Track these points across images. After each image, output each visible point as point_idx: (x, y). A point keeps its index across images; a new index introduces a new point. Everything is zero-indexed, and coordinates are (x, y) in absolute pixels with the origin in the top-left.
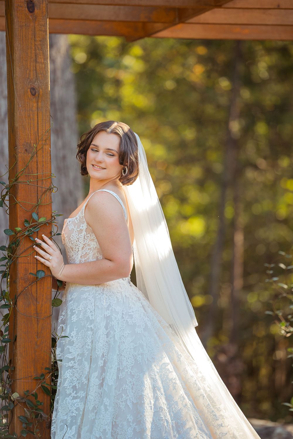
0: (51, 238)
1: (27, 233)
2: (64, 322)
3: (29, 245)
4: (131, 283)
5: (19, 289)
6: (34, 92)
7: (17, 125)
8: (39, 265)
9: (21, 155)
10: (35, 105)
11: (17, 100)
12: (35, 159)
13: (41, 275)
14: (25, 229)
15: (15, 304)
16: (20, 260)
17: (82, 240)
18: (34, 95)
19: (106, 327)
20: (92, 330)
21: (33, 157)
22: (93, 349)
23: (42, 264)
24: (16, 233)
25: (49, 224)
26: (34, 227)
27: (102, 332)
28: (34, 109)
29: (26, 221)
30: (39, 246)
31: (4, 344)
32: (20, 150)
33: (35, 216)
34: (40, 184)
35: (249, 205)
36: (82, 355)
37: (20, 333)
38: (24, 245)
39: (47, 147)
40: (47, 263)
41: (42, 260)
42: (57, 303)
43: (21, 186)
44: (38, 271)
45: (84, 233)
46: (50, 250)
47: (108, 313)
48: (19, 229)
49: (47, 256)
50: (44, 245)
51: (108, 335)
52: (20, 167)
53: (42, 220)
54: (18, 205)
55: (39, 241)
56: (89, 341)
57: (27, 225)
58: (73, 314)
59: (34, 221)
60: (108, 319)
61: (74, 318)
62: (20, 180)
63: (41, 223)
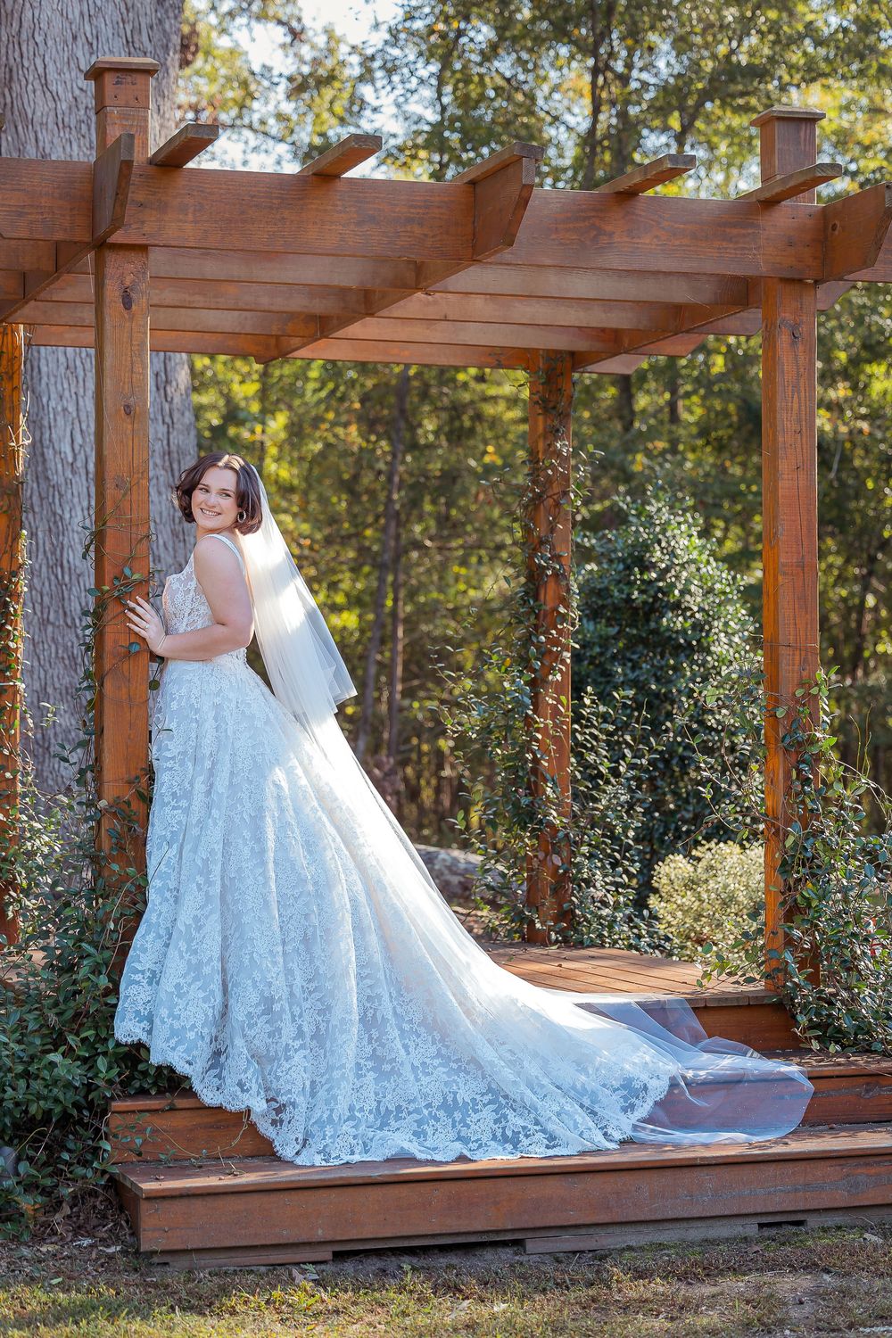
0: (148, 601)
1: (116, 594)
2: (160, 710)
3: (120, 609)
4: (247, 664)
5: (107, 667)
6: (128, 410)
7: (106, 452)
8: (133, 636)
9: (110, 491)
10: (130, 427)
11: (107, 421)
12: (128, 498)
13: (136, 648)
14: (114, 588)
15: (102, 685)
16: (108, 629)
18: (128, 414)
19: (216, 719)
20: (197, 721)
21: (125, 494)
22: (197, 747)
23: (136, 634)
24: (103, 593)
25: (145, 582)
26: (126, 585)
27: (209, 725)
28: (129, 432)
29: (116, 578)
30: (133, 610)
31: (87, 737)
32: (110, 485)
33: (127, 571)
34: (134, 529)
36: (184, 753)
37: (108, 723)
38: (113, 610)
39: (144, 482)
40: (143, 633)
41: (136, 629)
43: (109, 533)
44: (131, 644)
46: (147, 617)
47: (217, 700)
48: (106, 588)
49: (143, 624)
50: (138, 609)
51: (217, 729)
52: (109, 508)
53: (136, 576)
54: (106, 558)
55: (132, 605)
56: (193, 735)
57: (116, 583)
58: (174, 699)
59: (126, 578)
60: (217, 707)
61: (174, 706)
62: (108, 524)
63: (135, 581)
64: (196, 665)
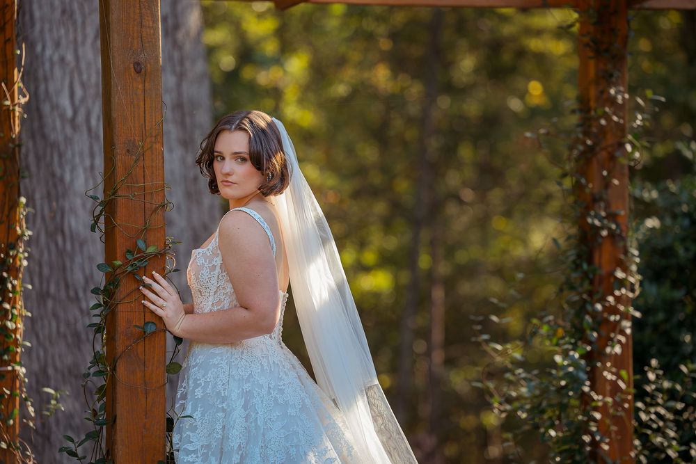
0: (164, 277)
1: (129, 269)
3: (134, 286)
4: (283, 344)
5: (120, 349)
6: (138, 68)
7: (115, 115)
8: (148, 315)
9: (121, 157)
10: (140, 86)
11: (115, 80)
12: (140, 163)
13: (151, 329)
14: (127, 262)
15: (114, 369)
16: (120, 308)
17: (214, 281)
18: (138, 72)
19: (245, 407)
20: (224, 410)
21: (138, 160)
22: (224, 439)
23: (152, 312)
24: (114, 268)
25: (160, 256)
26: (140, 259)
27: (238, 413)
28: (139, 92)
29: (129, 251)
31: (98, 427)
32: (120, 150)
33: (141, 244)
34: (148, 198)
35: (450, 251)
36: (208, 447)
37: (121, 411)
38: (125, 287)
39: (158, 146)
40: (159, 312)
41: (152, 307)
42: (175, 369)
43: (121, 202)
44: (146, 324)
45: (218, 270)
46: (165, 294)
47: (247, 387)
48: (118, 263)
49: (160, 302)
50: (155, 286)
51: (247, 418)
52: (120, 175)
53: (151, 249)
54: (117, 229)
55: (148, 280)
56: (219, 427)
57: (130, 257)
58: (197, 386)
59: (140, 251)
60: (247, 395)
61: (199, 393)
62: (119, 193)
63: (150, 254)
64: (223, 350)
